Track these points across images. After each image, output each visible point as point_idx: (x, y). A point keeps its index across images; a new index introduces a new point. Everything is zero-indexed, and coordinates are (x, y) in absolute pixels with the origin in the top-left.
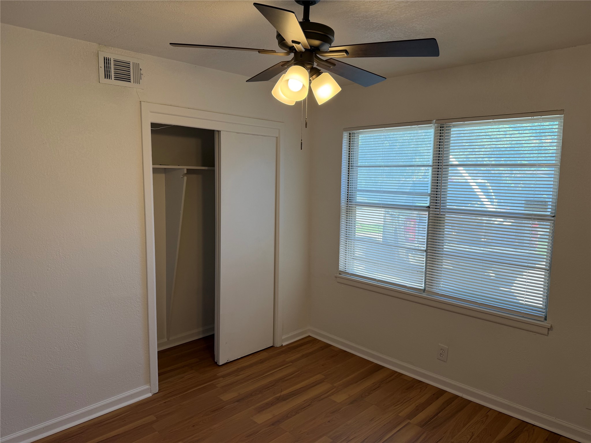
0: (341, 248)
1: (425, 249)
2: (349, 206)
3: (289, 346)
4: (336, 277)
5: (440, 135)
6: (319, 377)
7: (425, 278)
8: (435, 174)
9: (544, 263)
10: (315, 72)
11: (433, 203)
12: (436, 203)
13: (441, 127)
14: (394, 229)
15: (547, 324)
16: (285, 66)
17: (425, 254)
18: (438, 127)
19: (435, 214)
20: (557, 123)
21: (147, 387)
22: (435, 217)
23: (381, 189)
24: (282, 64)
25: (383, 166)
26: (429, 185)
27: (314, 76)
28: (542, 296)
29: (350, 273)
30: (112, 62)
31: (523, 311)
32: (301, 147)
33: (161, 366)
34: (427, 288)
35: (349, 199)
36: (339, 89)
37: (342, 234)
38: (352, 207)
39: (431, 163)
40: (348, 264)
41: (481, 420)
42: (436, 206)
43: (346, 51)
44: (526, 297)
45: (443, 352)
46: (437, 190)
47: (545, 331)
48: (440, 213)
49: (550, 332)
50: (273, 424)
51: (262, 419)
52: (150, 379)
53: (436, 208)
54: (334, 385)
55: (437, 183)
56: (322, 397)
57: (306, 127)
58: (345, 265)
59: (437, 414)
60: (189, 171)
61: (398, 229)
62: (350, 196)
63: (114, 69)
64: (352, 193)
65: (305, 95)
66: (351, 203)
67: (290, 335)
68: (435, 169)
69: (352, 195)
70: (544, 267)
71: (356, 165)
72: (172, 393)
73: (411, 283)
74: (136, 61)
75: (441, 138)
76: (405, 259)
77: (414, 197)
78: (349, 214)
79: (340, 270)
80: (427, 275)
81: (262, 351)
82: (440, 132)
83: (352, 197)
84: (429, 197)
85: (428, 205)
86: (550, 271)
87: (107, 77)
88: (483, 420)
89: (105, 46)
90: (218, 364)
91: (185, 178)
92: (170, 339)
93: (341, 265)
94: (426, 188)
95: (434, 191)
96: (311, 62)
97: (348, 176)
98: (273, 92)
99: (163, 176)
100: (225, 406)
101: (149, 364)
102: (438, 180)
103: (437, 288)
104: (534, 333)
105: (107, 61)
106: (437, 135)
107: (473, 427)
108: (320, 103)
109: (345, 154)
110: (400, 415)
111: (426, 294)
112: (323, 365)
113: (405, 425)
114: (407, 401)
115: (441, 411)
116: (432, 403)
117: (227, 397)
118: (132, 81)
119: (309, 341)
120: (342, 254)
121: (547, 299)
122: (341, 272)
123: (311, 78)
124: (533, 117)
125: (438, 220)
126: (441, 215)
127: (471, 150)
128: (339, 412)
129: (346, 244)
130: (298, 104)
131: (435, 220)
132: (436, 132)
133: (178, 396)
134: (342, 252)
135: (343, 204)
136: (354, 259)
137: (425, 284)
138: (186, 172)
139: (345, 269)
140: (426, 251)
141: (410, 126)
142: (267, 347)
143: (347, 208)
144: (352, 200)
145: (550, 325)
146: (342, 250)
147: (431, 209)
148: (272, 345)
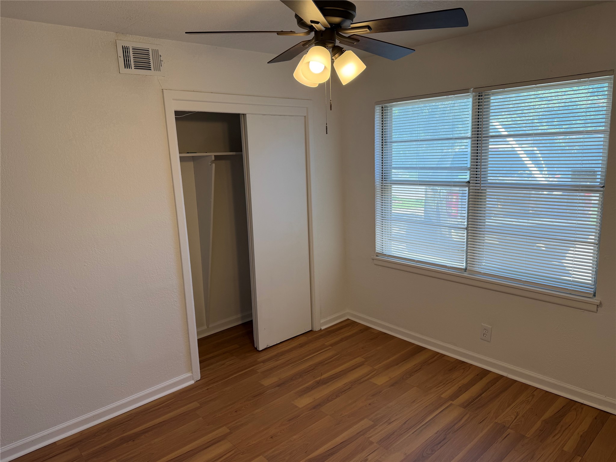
0: (377, 229)
1: (466, 226)
2: (384, 184)
3: (328, 330)
4: (373, 259)
5: (479, 104)
6: (359, 360)
7: (466, 257)
8: (474, 147)
9: (593, 237)
10: (337, 51)
11: (473, 177)
12: (476, 178)
13: (479, 96)
14: (436, 204)
15: (596, 300)
16: (307, 45)
17: (465, 232)
18: (476, 96)
19: (475, 190)
20: (606, 85)
21: (189, 374)
22: (475, 193)
23: (418, 166)
24: (303, 44)
25: (418, 141)
26: (469, 159)
27: (337, 55)
28: (591, 272)
29: (388, 255)
30: (131, 50)
31: (570, 287)
32: (327, 131)
33: (201, 354)
34: (468, 267)
35: (384, 177)
36: (365, 67)
37: (377, 214)
38: (387, 186)
39: (469, 135)
40: (385, 246)
41: (527, 399)
42: (476, 180)
43: (368, 27)
44: (573, 273)
45: (487, 332)
46: (477, 164)
47: (594, 308)
48: (480, 188)
49: (599, 309)
50: (314, 408)
51: (304, 402)
52: (191, 367)
53: (476, 183)
54: (375, 368)
55: (477, 156)
56: (362, 380)
57: (331, 110)
58: (382, 247)
59: (481, 395)
60: (217, 158)
61: (439, 205)
62: (385, 174)
63: (133, 58)
64: (387, 171)
65: (327, 76)
66: (387, 182)
67: (328, 319)
68: (474, 141)
69: (387, 173)
70: (593, 241)
71: (390, 141)
72: (214, 379)
73: (452, 263)
74: (155, 48)
75: (480, 107)
76: (448, 236)
77: (452, 173)
78: (385, 193)
79: (376, 251)
80: (469, 254)
81: (301, 336)
82: (479, 101)
83: (387, 176)
84: (469, 172)
85: (468, 180)
86: (599, 245)
87: (127, 67)
88: (529, 399)
89: (123, 34)
90: (258, 349)
91: (214, 165)
92: (210, 326)
93: (378, 247)
94: (466, 162)
95: (474, 165)
96: (333, 40)
97: (382, 153)
98: (295, 75)
99: (191, 164)
100: (266, 391)
101: (190, 353)
102: (477, 153)
103: (479, 266)
104: (582, 310)
105: (125, 50)
106: (476, 104)
107: (518, 407)
108: (344, 83)
109: (378, 130)
110: (442, 396)
111: (467, 273)
112: (363, 348)
113: (447, 407)
114: (450, 382)
115: (485, 392)
116: (475, 385)
117: (267, 382)
118: (152, 69)
119: (348, 324)
120: (378, 236)
121: (596, 275)
122: (378, 254)
123: (333, 58)
124: (579, 80)
125: (478, 196)
126: (482, 190)
127: (520, 112)
128: (380, 394)
129: (382, 224)
130: (321, 86)
131: (475, 196)
132: (474, 101)
133: (220, 382)
134: (378, 233)
135: (377, 183)
136: (391, 240)
137: (467, 263)
138: (214, 159)
139: (382, 251)
140: (466, 229)
141: (446, 96)
142: (306, 331)
143: (382, 187)
144: (387, 178)
145: (599, 302)
146: (378, 231)
147: (471, 184)
148: (311, 329)
